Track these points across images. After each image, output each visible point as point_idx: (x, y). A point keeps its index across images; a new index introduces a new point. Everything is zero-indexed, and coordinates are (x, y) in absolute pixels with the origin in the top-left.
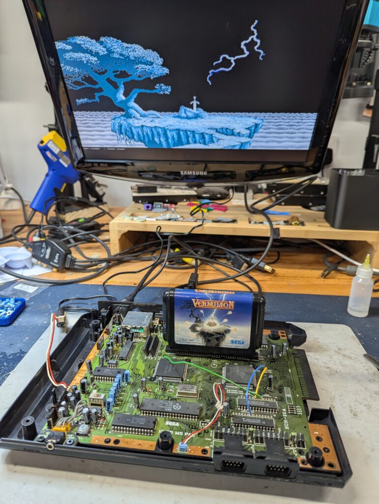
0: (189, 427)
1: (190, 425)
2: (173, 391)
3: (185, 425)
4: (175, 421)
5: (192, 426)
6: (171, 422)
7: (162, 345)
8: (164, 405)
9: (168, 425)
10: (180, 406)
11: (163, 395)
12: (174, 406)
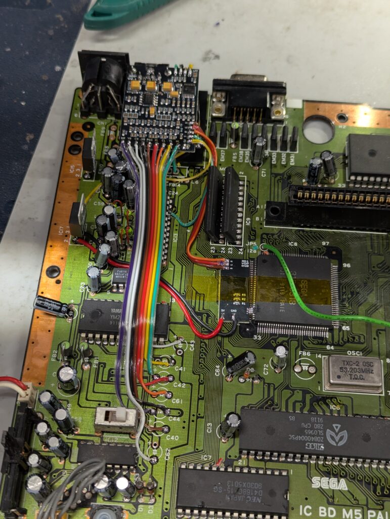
0: (375, 491)
1: (375, 486)
2: (312, 370)
3: (364, 487)
4: (335, 476)
5: (382, 489)
6: (325, 480)
7: (249, 197)
8: (301, 432)
9: (321, 490)
10: (345, 433)
11: (287, 388)
12: (329, 432)
